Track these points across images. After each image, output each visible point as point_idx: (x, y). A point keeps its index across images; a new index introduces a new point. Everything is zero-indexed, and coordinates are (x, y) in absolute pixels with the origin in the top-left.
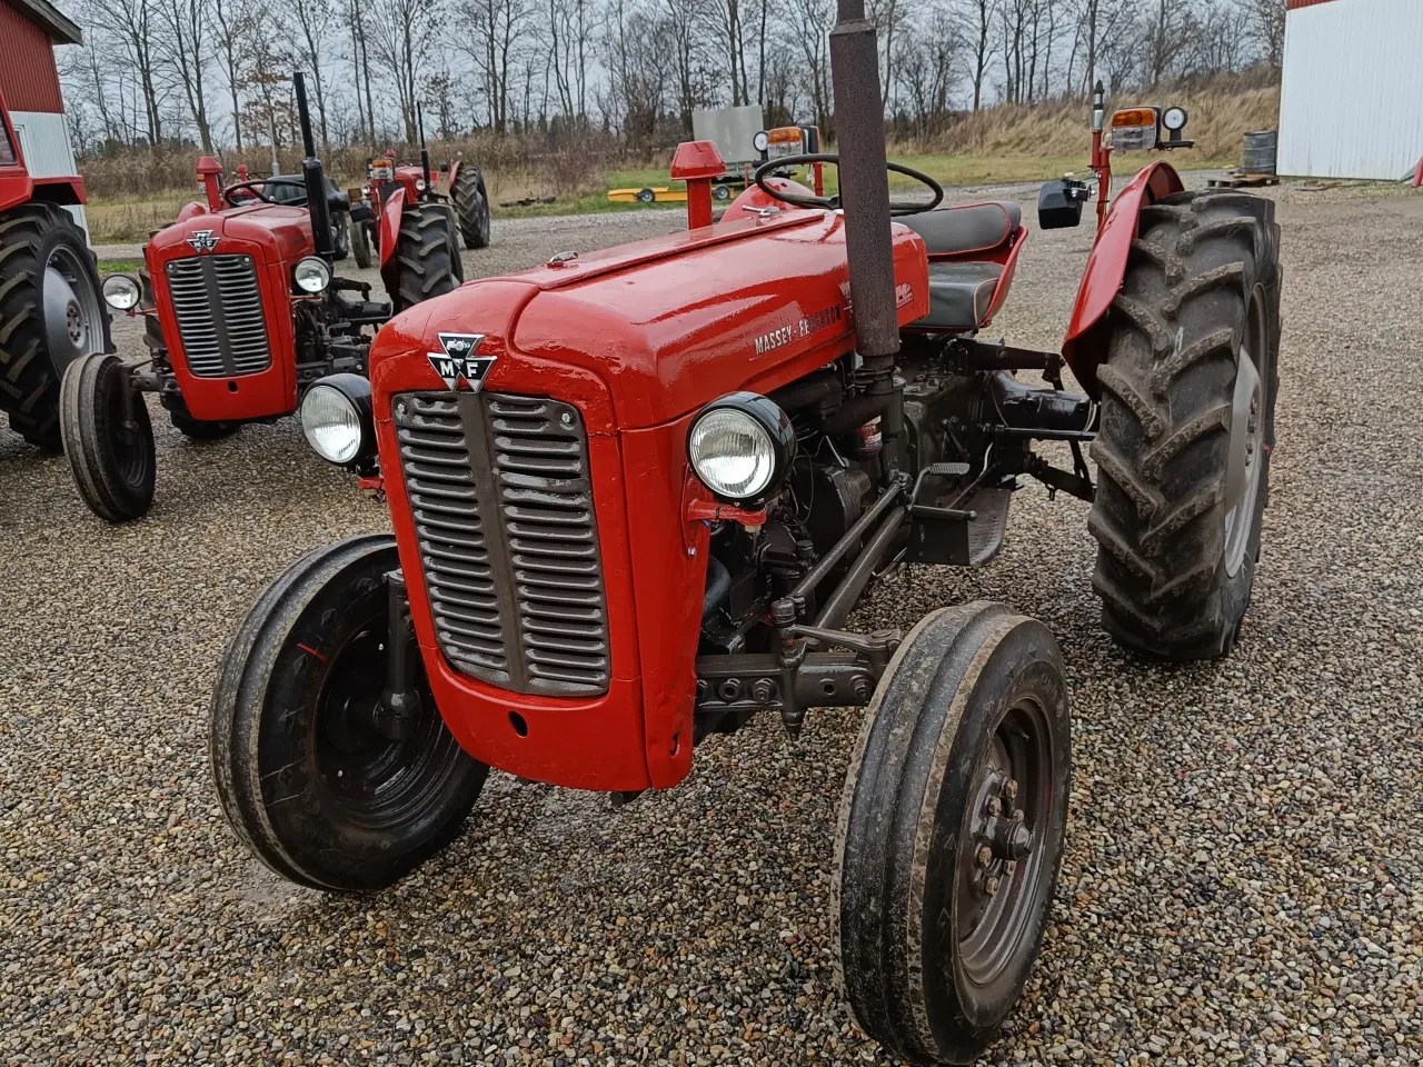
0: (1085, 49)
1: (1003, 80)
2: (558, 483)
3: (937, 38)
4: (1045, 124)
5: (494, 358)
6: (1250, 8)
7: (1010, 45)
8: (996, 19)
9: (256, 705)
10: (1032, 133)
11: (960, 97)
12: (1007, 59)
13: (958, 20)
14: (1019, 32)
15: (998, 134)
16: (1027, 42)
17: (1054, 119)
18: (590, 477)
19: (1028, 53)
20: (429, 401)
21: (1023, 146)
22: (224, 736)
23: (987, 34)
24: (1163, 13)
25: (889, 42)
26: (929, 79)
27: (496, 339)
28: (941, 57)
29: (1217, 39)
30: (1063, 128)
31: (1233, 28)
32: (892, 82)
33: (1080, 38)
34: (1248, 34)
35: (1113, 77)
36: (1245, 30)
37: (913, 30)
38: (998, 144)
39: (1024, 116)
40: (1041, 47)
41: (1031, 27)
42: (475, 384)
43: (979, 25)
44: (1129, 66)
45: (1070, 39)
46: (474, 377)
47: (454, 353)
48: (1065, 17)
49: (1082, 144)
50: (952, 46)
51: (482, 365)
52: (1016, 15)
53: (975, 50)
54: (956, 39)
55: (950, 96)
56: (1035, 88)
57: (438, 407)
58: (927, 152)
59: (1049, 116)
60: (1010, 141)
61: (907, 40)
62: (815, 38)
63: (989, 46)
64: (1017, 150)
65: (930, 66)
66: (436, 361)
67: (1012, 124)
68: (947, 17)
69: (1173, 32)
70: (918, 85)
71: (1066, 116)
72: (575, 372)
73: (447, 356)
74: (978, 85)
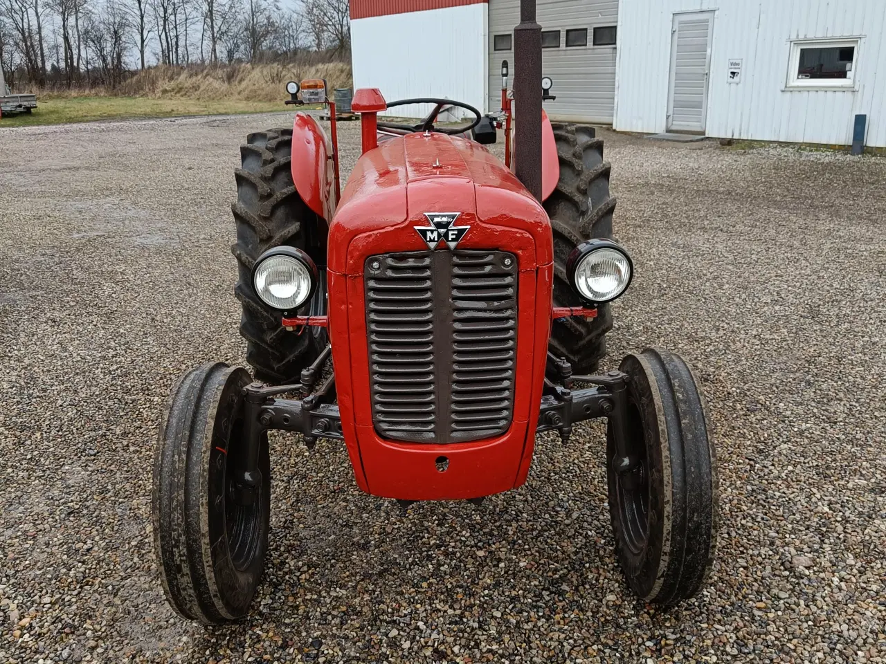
0: (209, 33)
1: (159, 51)
2: (496, 304)
3: (111, 19)
4: (194, 79)
5: (468, 227)
6: (302, 16)
7: (161, 28)
8: (148, 9)
9: (202, 496)
10: (186, 85)
11: (131, 60)
12: (160, 36)
13: (124, 9)
14: (165, 19)
15: (163, 84)
16: (171, 27)
17: (200, 77)
18: (517, 298)
19: (173, 34)
20: (403, 258)
21: (183, 93)
22: (179, 525)
23: (144, 19)
24: (253, 15)
25: (77, 20)
26: (108, 47)
27: (468, 215)
28: (116, 32)
29: (286, 33)
30: (207, 82)
31: (294, 27)
32: (82, 47)
33: (206, 26)
34: (304, 31)
35: (228, 52)
36: (301, 29)
37: (93, 13)
38: (165, 91)
39: (179, 74)
40: (181, 30)
41: (172, 17)
42: (452, 245)
43: (139, 13)
44: (237, 46)
45: (199, 26)
46: (453, 240)
47: (439, 225)
48: (194, 12)
49: (222, 93)
50: (122, 25)
51: (461, 232)
52: (162, 8)
53: (138, 30)
54: (124, 21)
55: (124, 59)
56: (180, 56)
57: (411, 262)
58: (116, 95)
59: (197, 74)
60: (173, 89)
61: (90, 19)
62: (20, 13)
63: (147, 27)
64: (178, 95)
65: (107, 37)
66: (424, 232)
67: (171, 78)
68: (116, 6)
69: (261, 27)
70: (101, 50)
71: (207, 75)
72: (519, 233)
73: (433, 228)
74: (142, 52)
